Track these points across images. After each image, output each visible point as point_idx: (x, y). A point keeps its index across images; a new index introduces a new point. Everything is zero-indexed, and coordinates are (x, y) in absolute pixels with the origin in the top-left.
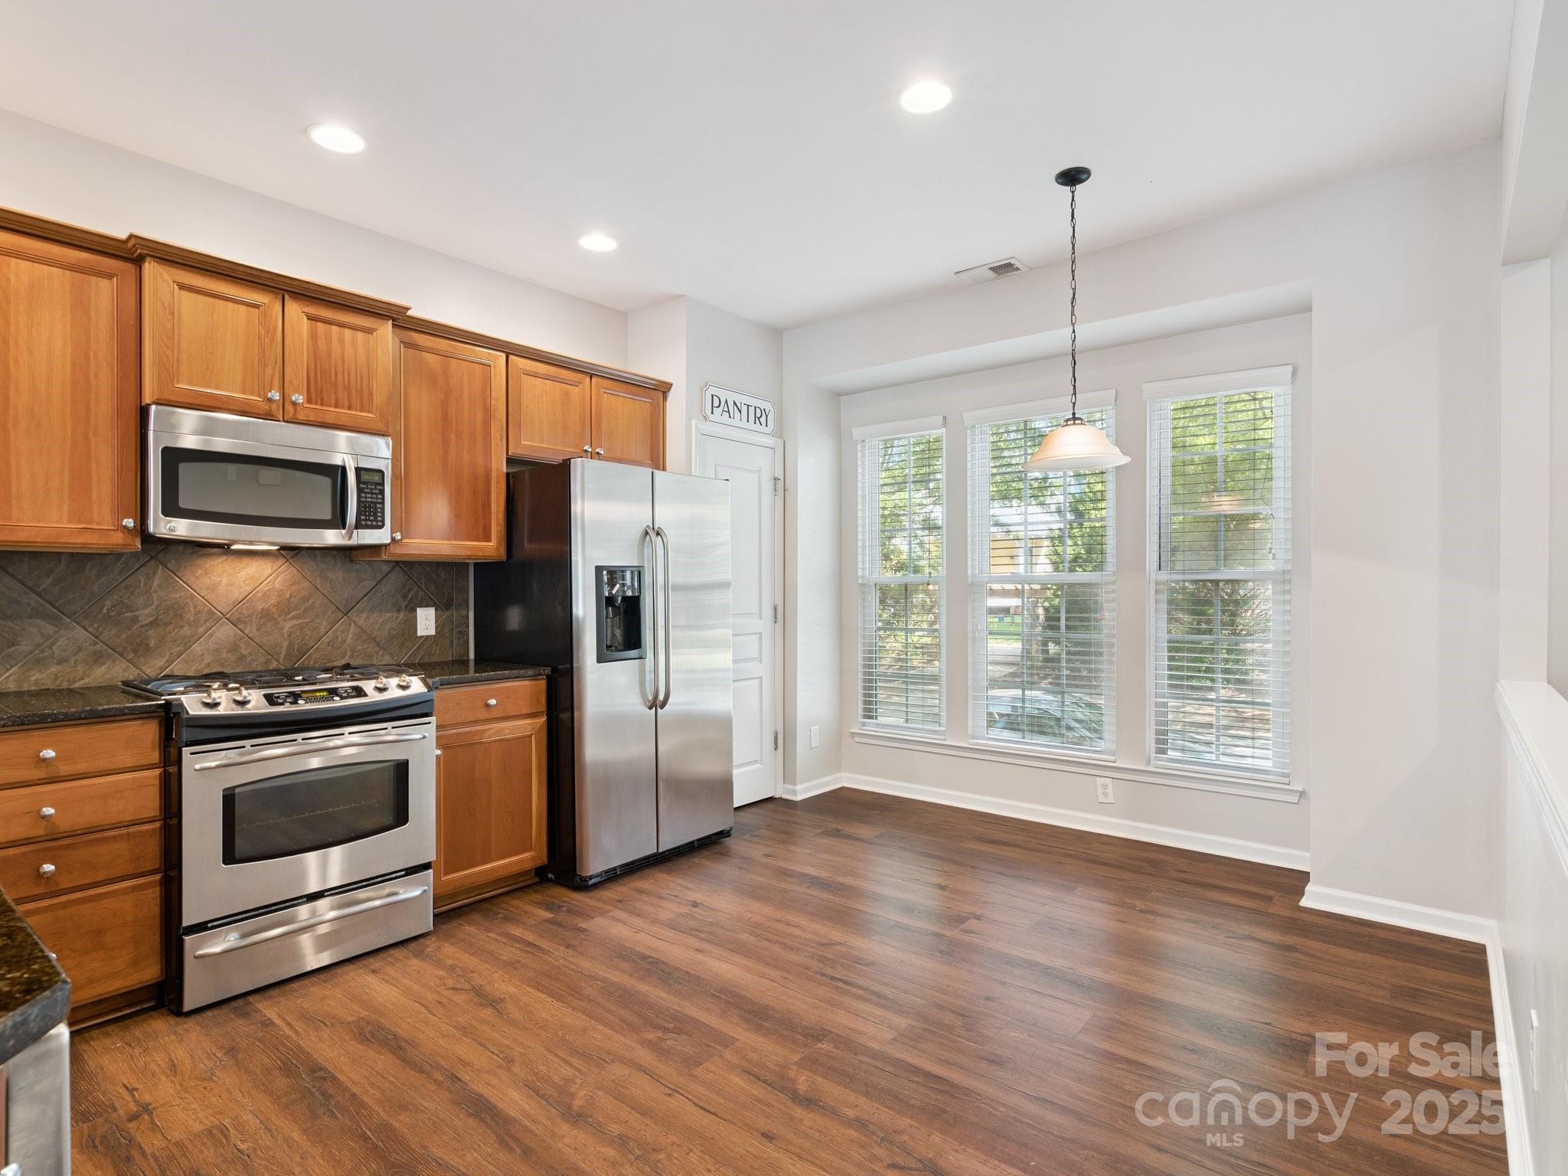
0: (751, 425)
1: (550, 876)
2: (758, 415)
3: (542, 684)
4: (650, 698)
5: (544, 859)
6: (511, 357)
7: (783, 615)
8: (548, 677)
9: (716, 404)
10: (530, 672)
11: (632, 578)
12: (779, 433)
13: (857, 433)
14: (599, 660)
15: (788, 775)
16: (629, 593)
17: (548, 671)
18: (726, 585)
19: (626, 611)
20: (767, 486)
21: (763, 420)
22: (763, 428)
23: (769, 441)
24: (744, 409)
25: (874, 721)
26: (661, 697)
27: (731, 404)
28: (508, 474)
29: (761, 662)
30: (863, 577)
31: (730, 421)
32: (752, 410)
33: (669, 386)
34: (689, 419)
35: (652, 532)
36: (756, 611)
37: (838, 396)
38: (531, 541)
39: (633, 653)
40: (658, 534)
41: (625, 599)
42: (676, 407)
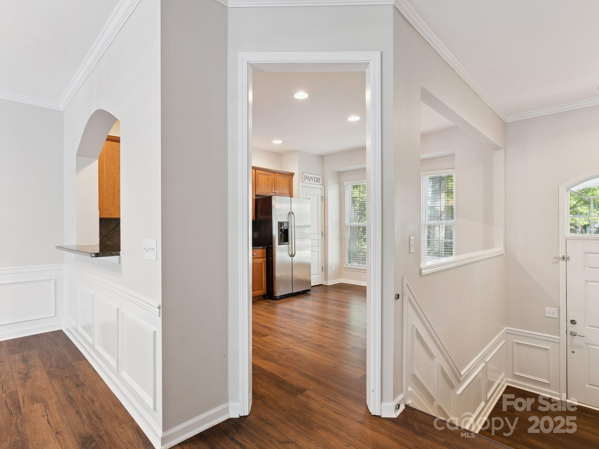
0: (315, 183)
1: (267, 297)
2: (317, 180)
3: (265, 250)
4: (291, 254)
5: (265, 293)
6: (256, 170)
7: (324, 235)
8: (266, 249)
9: (306, 178)
10: (262, 247)
11: (286, 225)
12: (323, 184)
13: (345, 183)
14: (279, 244)
15: (326, 278)
16: (285, 228)
17: (266, 247)
18: (309, 226)
19: (285, 233)
20: (320, 199)
21: (319, 181)
22: (319, 183)
23: (320, 187)
24: (313, 178)
25: (350, 264)
26: (293, 254)
27: (310, 178)
28: (255, 199)
29: (318, 247)
30: (347, 224)
31: (310, 182)
32: (315, 179)
33: (294, 174)
34: (299, 182)
35: (291, 213)
36: (317, 233)
37: (339, 173)
38: (261, 215)
39: (287, 243)
40: (292, 213)
41: (284, 230)
42: (295, 179)
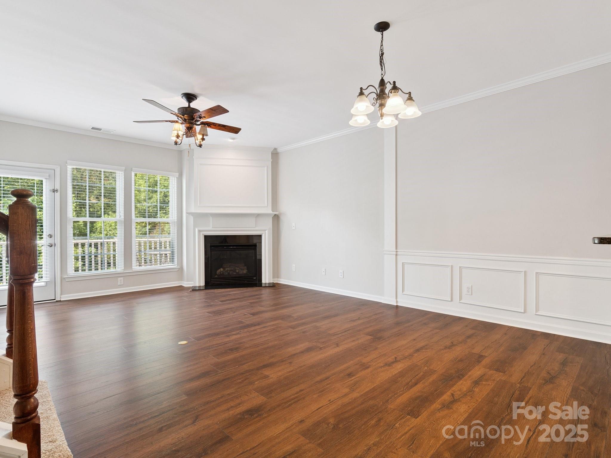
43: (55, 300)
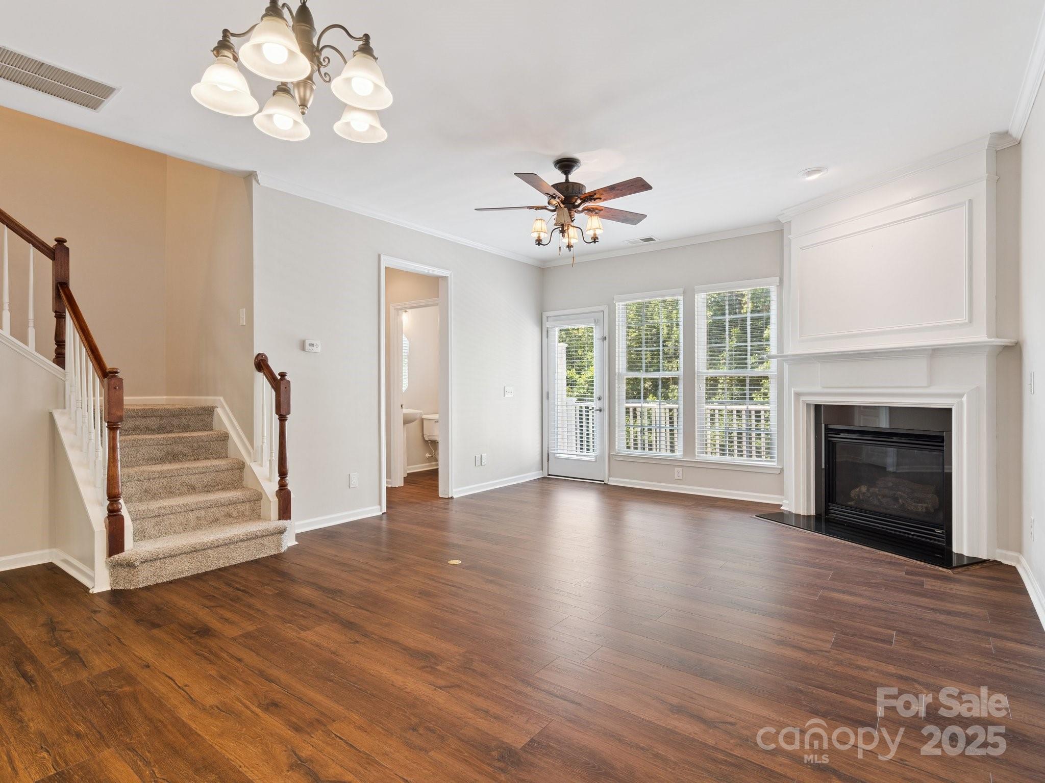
43: (603, 481)
